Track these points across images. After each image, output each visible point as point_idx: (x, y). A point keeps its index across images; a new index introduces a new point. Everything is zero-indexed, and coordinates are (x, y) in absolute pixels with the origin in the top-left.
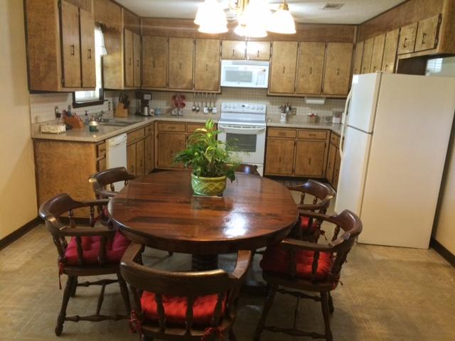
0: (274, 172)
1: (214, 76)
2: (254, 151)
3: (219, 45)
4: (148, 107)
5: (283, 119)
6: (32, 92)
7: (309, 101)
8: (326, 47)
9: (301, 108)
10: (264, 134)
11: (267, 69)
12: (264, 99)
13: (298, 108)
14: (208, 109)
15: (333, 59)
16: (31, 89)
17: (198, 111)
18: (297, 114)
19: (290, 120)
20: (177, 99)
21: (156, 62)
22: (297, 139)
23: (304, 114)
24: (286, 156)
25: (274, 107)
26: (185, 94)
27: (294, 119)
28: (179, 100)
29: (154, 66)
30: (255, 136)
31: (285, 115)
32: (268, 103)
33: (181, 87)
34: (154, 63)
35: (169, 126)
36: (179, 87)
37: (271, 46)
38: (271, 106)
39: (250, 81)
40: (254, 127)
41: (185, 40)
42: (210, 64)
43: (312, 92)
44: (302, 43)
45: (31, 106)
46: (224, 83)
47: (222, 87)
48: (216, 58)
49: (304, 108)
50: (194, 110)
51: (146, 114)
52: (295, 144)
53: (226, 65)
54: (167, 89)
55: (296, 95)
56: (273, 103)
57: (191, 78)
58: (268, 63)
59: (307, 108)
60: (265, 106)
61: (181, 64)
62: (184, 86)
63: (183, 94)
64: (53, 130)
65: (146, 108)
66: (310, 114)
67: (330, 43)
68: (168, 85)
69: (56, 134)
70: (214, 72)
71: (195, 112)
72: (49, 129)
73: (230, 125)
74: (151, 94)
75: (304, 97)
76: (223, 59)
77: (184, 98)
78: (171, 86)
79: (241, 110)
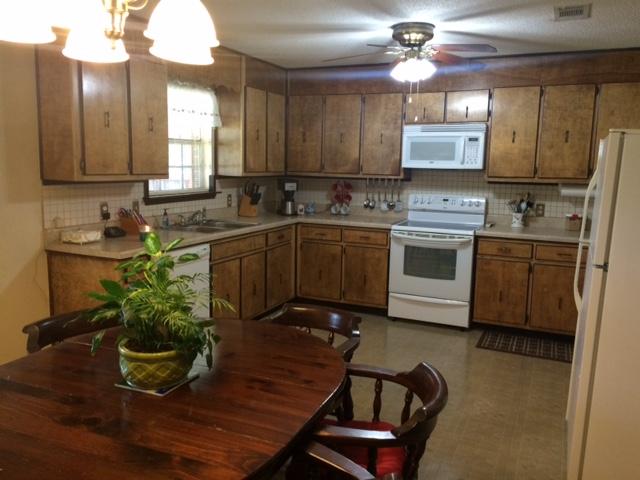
0: (490, 318)
1: (393, 152)
2: (453, 278)
3: (400, 101)
4: (293, 201)
5: (517, 223)
6: (46, 182)
7: (565, 192)
8: (597, 91)
9: (554, 204)
10: (470, 250)
11: (481, 136)
12: (483, 188)
13: (548, 204)
14: (389, 205)
15: (612, 113)
16: (45, 178)
17: (372, 208)
18: (546, 214)
19: (532, 225)
20: (339, 188)
21: (308, 134)
22: (533, 262)
23: (559, 215)
24: (513, 291)
25: (502, 201)
26: (352, 182)
27: (540, 223)
28: (342, 190)
29: (304, 141)
30: (453, 253)
31: (520, 215)
32: (491, 195)
33: (342, 171)
34: (304, 134)
35: (318, 231)
36: (340, 171)
37: (490, 97)
38: (496, 201)
39: (451, 158)
40: (452, 236)
41: (349, 97)
42: (387, 133)
43: (569, 174)
44: (548, 89)
45: (45, 203)
46: (407, 163)
47: (405, 169)
48: (396, 123)
49: (560, 204)
50: (366, 206)
51: (289, 211)
52: (530, 270)
53: (412, 133)
54: (322, 175)
55: (540, 181)
56: (499, 196)
57: (357, 155)
58: (484, 126)
59: (566, 204)
60: (483, 201)
61: (342, 135)
62: (347, 168)
63: (347, 181)
64: (76, 238)
65: (289, 204)
66: (570, 215)
67: (604, 85)
68: (322, 167)
69: (78, 244)
70: (393, 145)
71: (368, 210)
72: (71, 236)
73: (410, 233)
74: (297, 182)
75: (557, 184)
76: (407, 124)
77: (349, 187)
78: (328, 169)
79: (441, 206)
